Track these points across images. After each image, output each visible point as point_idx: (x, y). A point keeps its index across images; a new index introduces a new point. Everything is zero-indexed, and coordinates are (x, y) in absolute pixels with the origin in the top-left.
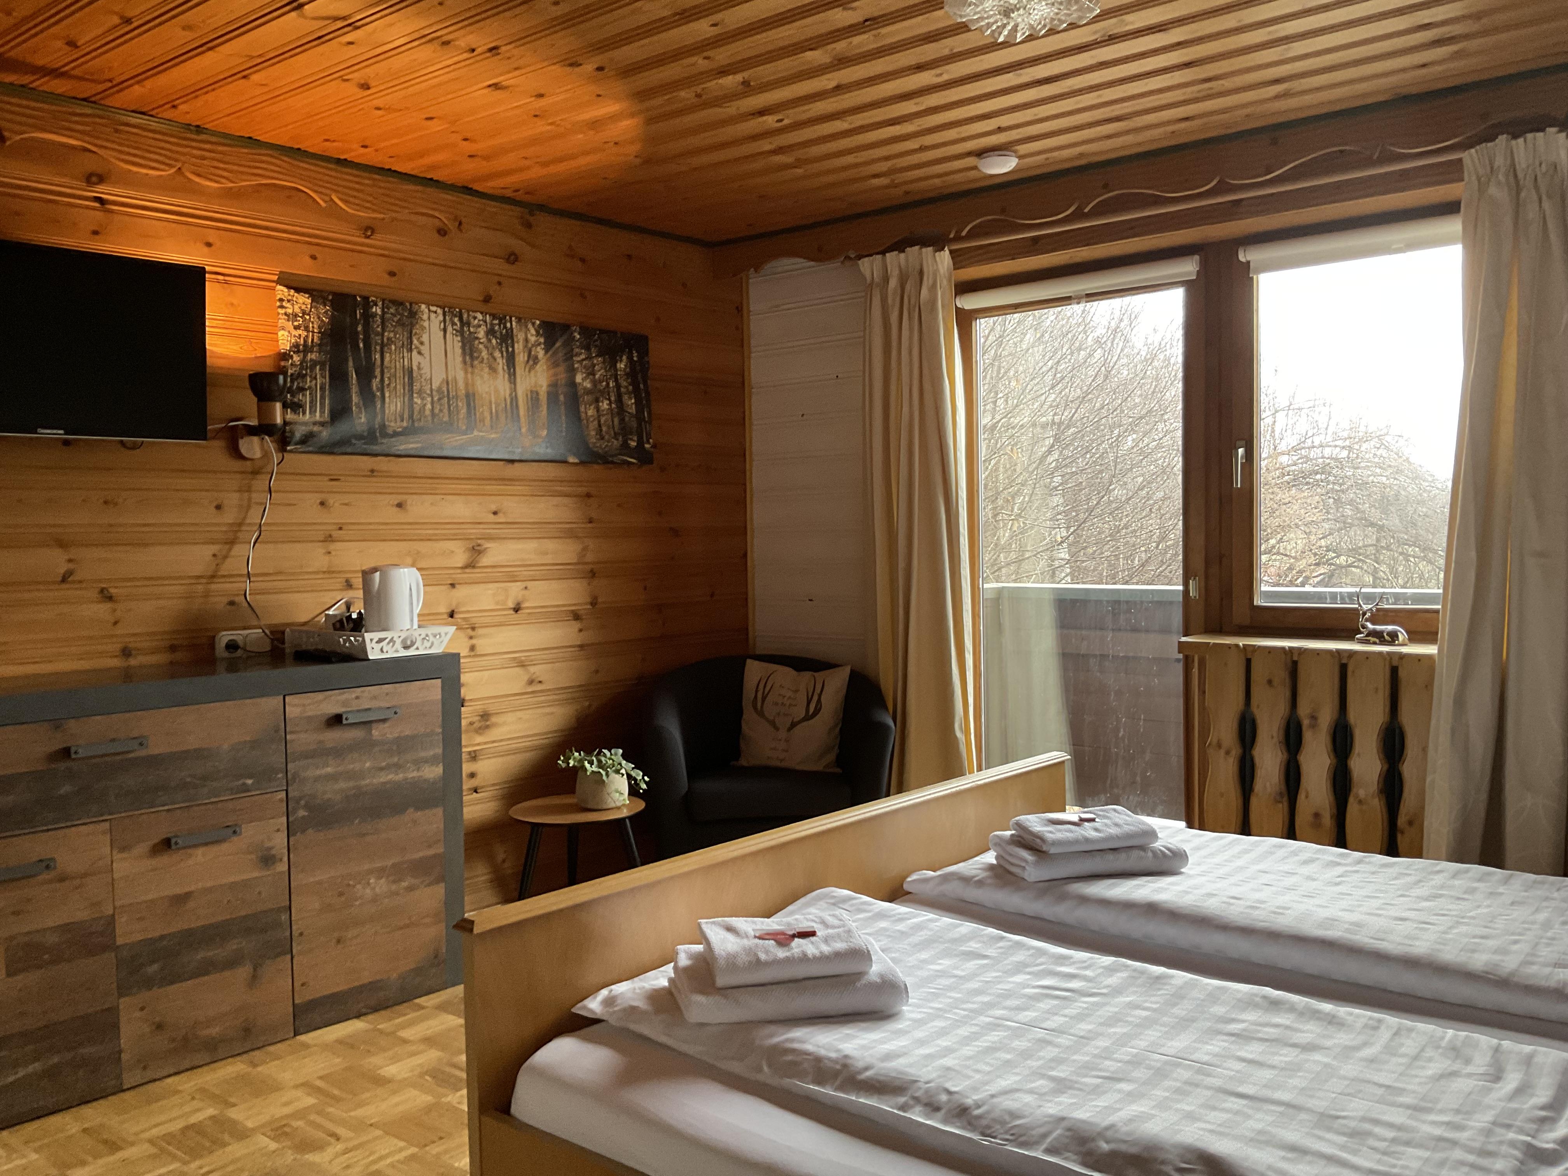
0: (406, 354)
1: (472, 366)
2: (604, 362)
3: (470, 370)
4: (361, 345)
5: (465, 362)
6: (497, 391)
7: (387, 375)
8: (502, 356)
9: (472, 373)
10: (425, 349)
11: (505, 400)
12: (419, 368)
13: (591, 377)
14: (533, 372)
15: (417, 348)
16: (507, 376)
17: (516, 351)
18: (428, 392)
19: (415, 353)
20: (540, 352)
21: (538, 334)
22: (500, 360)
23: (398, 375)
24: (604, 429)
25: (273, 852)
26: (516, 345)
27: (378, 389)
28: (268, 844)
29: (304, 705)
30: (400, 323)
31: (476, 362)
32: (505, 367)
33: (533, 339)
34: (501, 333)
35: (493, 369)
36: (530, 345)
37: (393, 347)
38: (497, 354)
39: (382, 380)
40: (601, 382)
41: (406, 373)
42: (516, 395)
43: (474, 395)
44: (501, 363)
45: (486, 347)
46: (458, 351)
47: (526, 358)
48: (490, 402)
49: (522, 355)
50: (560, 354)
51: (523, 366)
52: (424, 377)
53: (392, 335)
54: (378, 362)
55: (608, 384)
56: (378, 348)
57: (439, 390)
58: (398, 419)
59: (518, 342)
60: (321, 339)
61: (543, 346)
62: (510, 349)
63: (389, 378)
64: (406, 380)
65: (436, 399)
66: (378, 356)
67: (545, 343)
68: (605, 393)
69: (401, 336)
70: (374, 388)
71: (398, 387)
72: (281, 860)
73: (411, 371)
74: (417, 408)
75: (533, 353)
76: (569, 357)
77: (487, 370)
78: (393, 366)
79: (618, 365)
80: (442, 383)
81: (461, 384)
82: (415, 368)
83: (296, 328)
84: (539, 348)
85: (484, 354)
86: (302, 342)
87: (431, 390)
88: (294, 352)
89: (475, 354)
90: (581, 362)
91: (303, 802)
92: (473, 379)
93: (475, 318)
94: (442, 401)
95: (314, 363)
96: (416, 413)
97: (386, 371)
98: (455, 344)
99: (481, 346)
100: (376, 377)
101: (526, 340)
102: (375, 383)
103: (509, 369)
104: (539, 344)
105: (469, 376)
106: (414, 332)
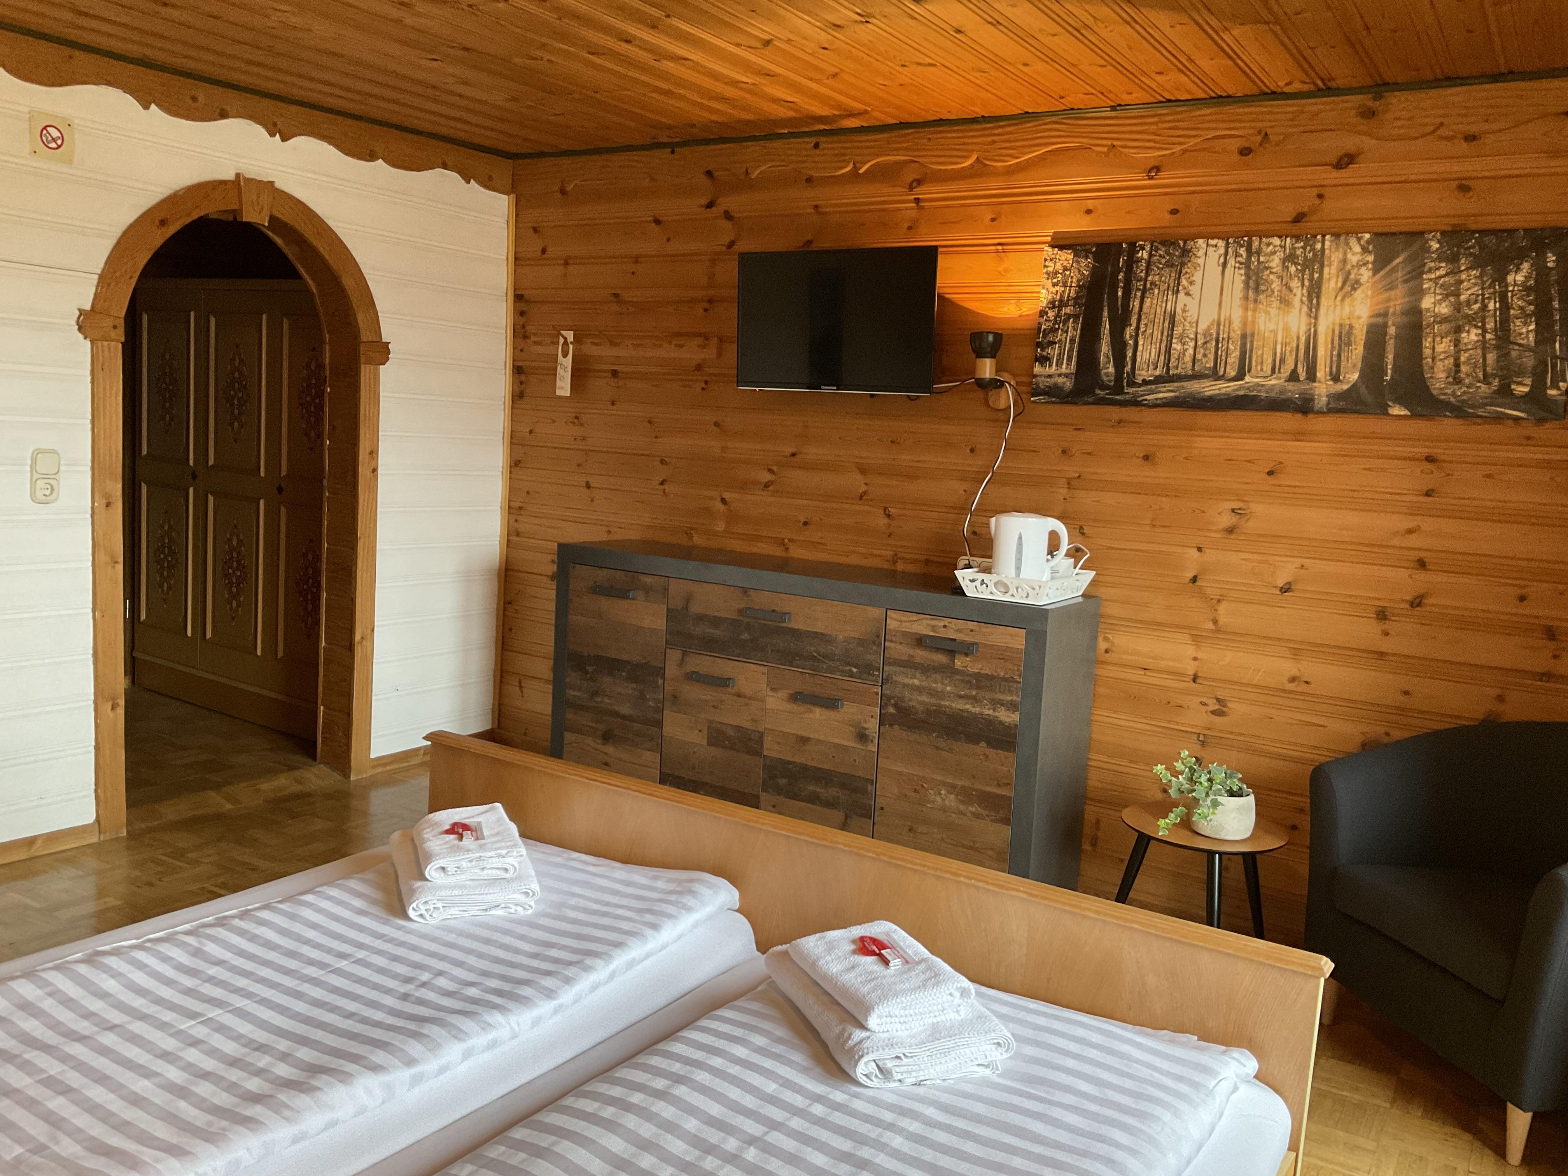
0: (1170, 297)
1: (1256, 301)
2: (1481, 277)
3: (1251, 306)
4: (1120, 294)
5: (1246, 298)
6: (1286, 329)
7: (1143, 323)
8: (1303, 285)
9: (1254, 310)
10: (1195, 290)
11: (1298, 338)
12: (1184, 311)
13: (1452, 299)
14: (1348, 300)
15: (1185, 288)
16: (1305, 309)
17: (1326, 276)
18: (1192, 336)
19: (1181, 295)
20: (1365, 274)
21: (1365, 250)
22: (1298, 291)
23: (1157, 320)
24: (1464, 369)
25: (867, 732)
26: (1326, 270)
27: (1131, 336)
28: (865, 726)
29: (901, 621)
30: (1169, 265)
31: (1262, 297)
32: (1305, 299)
33: (1354, 259)
34: (1305, 257)
35: (1285, 302)
36: (1349, 267)
37: (1156, 291)
38: (1295, 284)
39: (1138, 328)
40: (1468, 303)
41: (1167, 317)
42: (1316, 332)
43: (1253, 335)
44: (1299, 293)
45: (1281, 278)
46: (1239, 285)
47: (1340, 285)
48: (1276, 343)
49: (1334, 280)
50: (1400, 274)
51: (1333, 294)
52: (1189, 319)
53: (1157, 278)
54: (1136, 309)
55: (1484, 307)
56: (1139, 294)
57: (1207, 333)
58: (1151, 367)
59: (1330, 266)
60: (1077, 293)
61: (1370, 266)
62: (1316, 276)
63: (1146, 325)
64: (1166, 324)
65: (1200, 343)
66: (1137, 303)
67: (1373, 263)
68: (1478, 320)
69: (1169, 276)
70: (1128, 336)
71: (1155, 333)
72: (872, 741)
73: (1173, 316)
74: (1174, 354)
75: (1352, 276)
76: (1416, 274)
77: (1276, 304)
78: (1153, 311)
79: (1510, 278)
80: (1212, 324)
81: (1237, 325)
82: (1179, 310)
83: (1054, 285)
84: (1363, 270)
85: (1276, 285)
86: (1058, 297)
87: (1196, 334)
88: (1049, 308)
89: (1262, 288)
90: (1436, 280)
91: (893, 701)
92: (1254, 317)
93: (1269, 245)
94: (1208, 345)
95: (1069, 316)
96: (1172, 360)
97: (1143, 317)
98: (1236, 278)
99: (1272, 277)
100: (1131, 325)
101: (1344, 261)
102: (1129, 331)
103: (1310, 300)
104: (1365, 264)
105: (1250, 313)
106: (1184, 272)
